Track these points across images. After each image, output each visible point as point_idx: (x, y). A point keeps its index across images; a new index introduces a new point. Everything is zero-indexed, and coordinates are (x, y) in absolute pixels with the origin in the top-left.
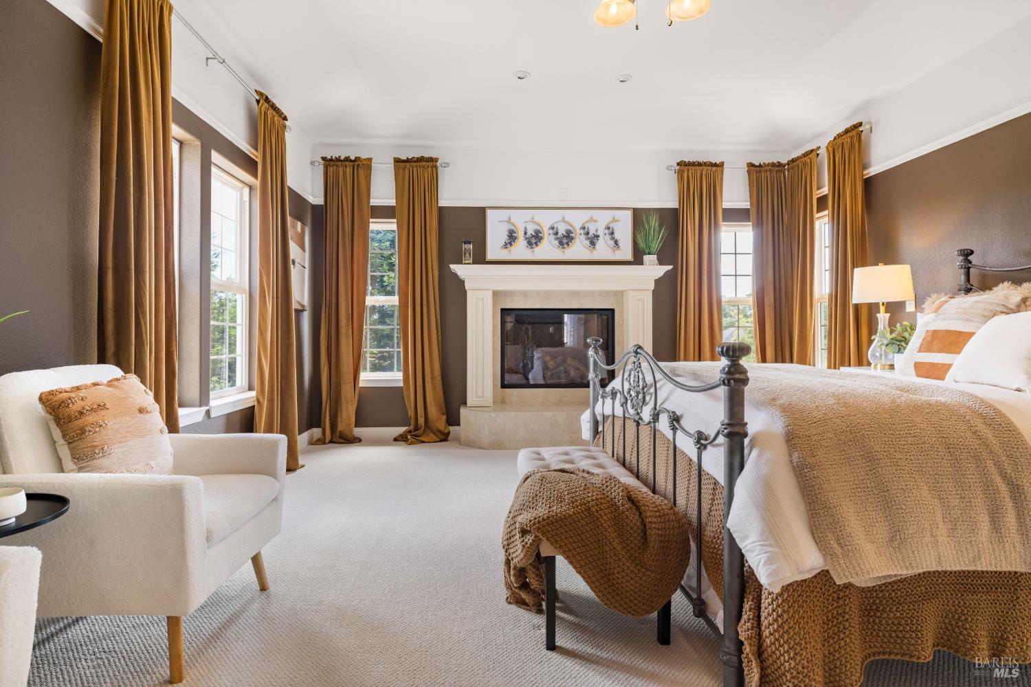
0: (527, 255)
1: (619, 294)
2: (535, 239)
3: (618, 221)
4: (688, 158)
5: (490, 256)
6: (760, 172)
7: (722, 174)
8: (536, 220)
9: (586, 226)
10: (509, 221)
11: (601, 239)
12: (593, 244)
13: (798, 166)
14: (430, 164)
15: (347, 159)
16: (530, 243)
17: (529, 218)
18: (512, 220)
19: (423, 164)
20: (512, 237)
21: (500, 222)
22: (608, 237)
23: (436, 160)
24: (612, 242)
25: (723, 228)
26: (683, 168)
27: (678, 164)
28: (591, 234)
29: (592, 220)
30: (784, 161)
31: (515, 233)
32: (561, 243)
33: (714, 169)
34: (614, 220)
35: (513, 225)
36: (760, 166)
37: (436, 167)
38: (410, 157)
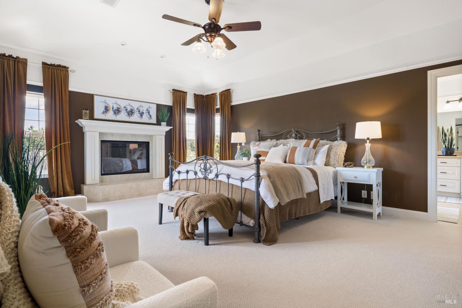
0: (114, 117)
1: (151, 136)
2: (117, 111)
3: (151, 108)
4: (176, 89)
5: (96, 116)
6: (198, 97)
7: (186, 96)
8: (117, 103)
9: (139, 108)
10: (105, 102)
11: (145, 114)
12: (141, 116)
13: (209, 97)
14: (65, 69)
15: (10, 56)
16: (115, 113)
17: (114, 102)
18: (107, 102)
19: (60, 68)
20: (106, 109)
21: (101, 102)
22: (147, 114)
23: (68, 68)
24: (149, 116)
25: (187, 115)
26: (174, 91)
27: (173, 90)
28: (141, 112)
29: (141, 106)
30: (204, 95)
31: (108, 108)
32: (128, 114)
33: (184, 94)
34: (150, 107)
35: (107, 104)
36: (198, 95)
37: (68, 71)
38: (53, 64)
